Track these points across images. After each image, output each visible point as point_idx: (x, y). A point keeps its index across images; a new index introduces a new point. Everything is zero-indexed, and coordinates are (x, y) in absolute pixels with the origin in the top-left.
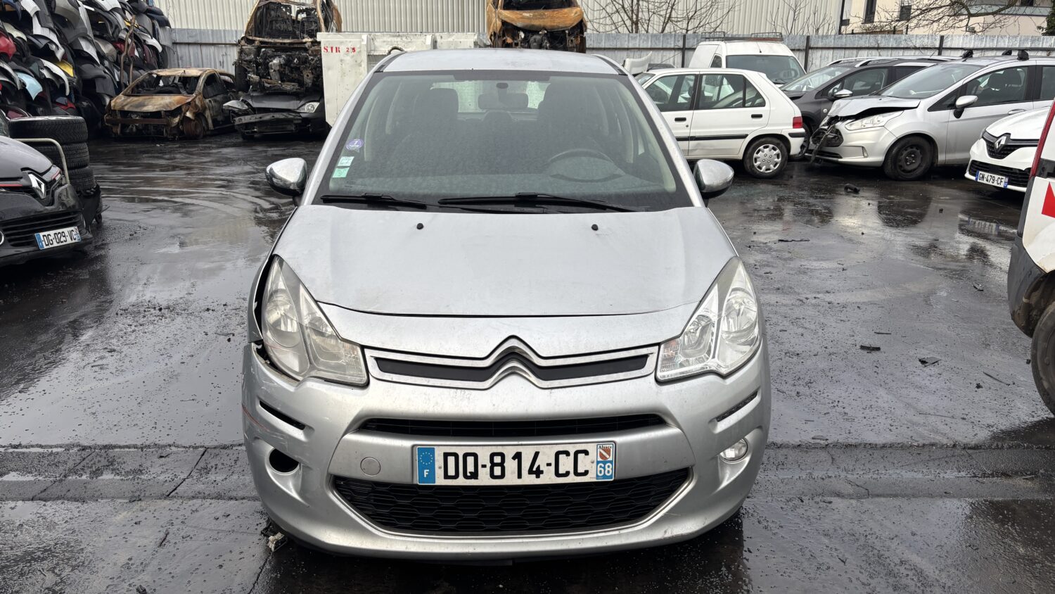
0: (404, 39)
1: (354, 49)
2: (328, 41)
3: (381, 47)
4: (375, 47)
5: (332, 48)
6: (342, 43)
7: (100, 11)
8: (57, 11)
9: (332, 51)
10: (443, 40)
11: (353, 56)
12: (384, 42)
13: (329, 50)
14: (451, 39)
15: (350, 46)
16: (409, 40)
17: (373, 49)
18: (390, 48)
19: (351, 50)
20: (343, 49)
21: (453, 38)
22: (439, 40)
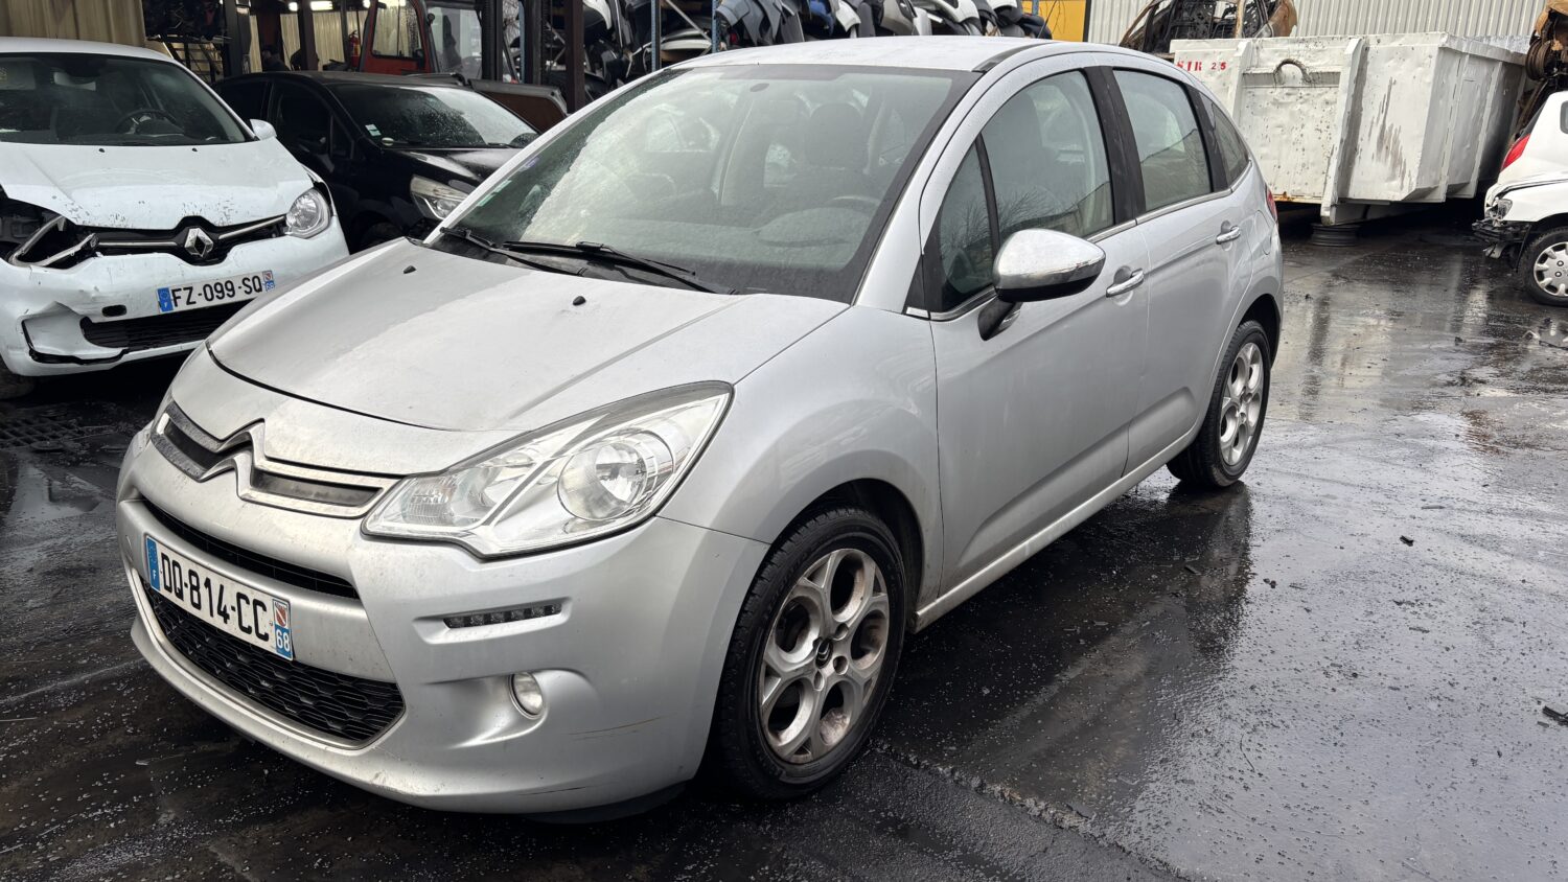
0: (1311, 46)
1: (1223, 65)
2: (1185, 53)
3: (1269, 60)
4: (1259, 60)
5: (1190, 64)
6: (1206, 55)
7: (949, 23)
8: (883, 25)
9: (1189, 69)
10: (1381, 46)
11: (1220, 76)
12: (1276, 51)
13: (1186, 66)
14: (1395, 44)
15: (1218, 60)
16: (1321, 48)
17: (1255, 63)
18: (1279, 63)
19: (1218, 66)
20: (1207, 64)
21: (1400, 42)
22: (1373, 46)
